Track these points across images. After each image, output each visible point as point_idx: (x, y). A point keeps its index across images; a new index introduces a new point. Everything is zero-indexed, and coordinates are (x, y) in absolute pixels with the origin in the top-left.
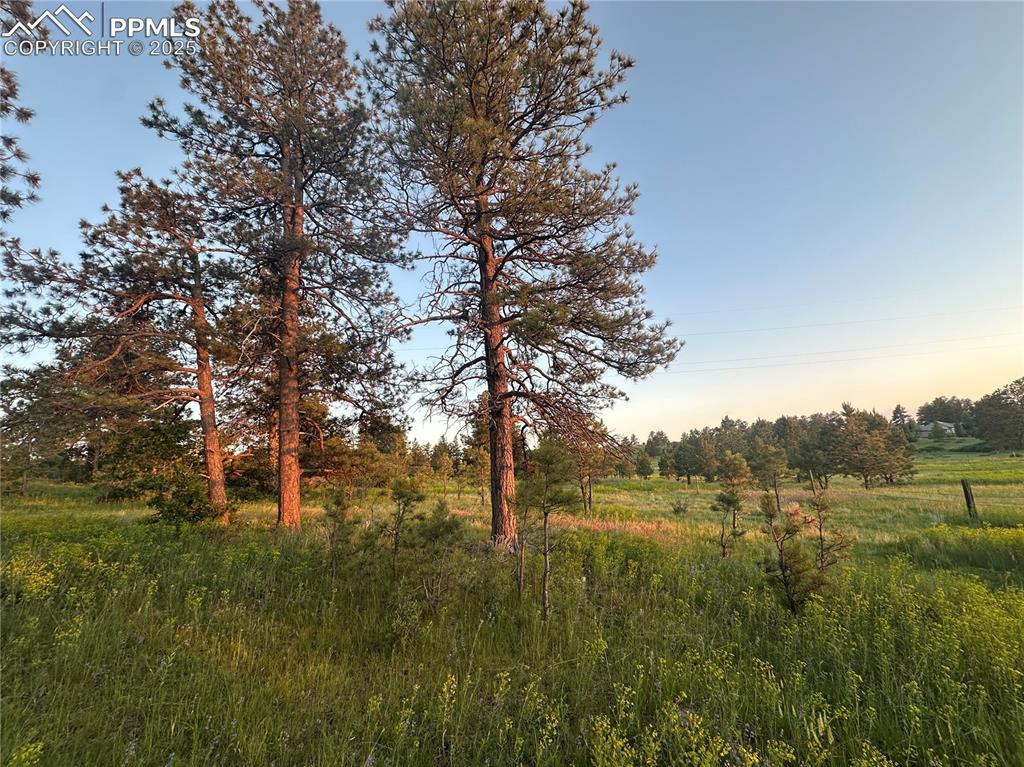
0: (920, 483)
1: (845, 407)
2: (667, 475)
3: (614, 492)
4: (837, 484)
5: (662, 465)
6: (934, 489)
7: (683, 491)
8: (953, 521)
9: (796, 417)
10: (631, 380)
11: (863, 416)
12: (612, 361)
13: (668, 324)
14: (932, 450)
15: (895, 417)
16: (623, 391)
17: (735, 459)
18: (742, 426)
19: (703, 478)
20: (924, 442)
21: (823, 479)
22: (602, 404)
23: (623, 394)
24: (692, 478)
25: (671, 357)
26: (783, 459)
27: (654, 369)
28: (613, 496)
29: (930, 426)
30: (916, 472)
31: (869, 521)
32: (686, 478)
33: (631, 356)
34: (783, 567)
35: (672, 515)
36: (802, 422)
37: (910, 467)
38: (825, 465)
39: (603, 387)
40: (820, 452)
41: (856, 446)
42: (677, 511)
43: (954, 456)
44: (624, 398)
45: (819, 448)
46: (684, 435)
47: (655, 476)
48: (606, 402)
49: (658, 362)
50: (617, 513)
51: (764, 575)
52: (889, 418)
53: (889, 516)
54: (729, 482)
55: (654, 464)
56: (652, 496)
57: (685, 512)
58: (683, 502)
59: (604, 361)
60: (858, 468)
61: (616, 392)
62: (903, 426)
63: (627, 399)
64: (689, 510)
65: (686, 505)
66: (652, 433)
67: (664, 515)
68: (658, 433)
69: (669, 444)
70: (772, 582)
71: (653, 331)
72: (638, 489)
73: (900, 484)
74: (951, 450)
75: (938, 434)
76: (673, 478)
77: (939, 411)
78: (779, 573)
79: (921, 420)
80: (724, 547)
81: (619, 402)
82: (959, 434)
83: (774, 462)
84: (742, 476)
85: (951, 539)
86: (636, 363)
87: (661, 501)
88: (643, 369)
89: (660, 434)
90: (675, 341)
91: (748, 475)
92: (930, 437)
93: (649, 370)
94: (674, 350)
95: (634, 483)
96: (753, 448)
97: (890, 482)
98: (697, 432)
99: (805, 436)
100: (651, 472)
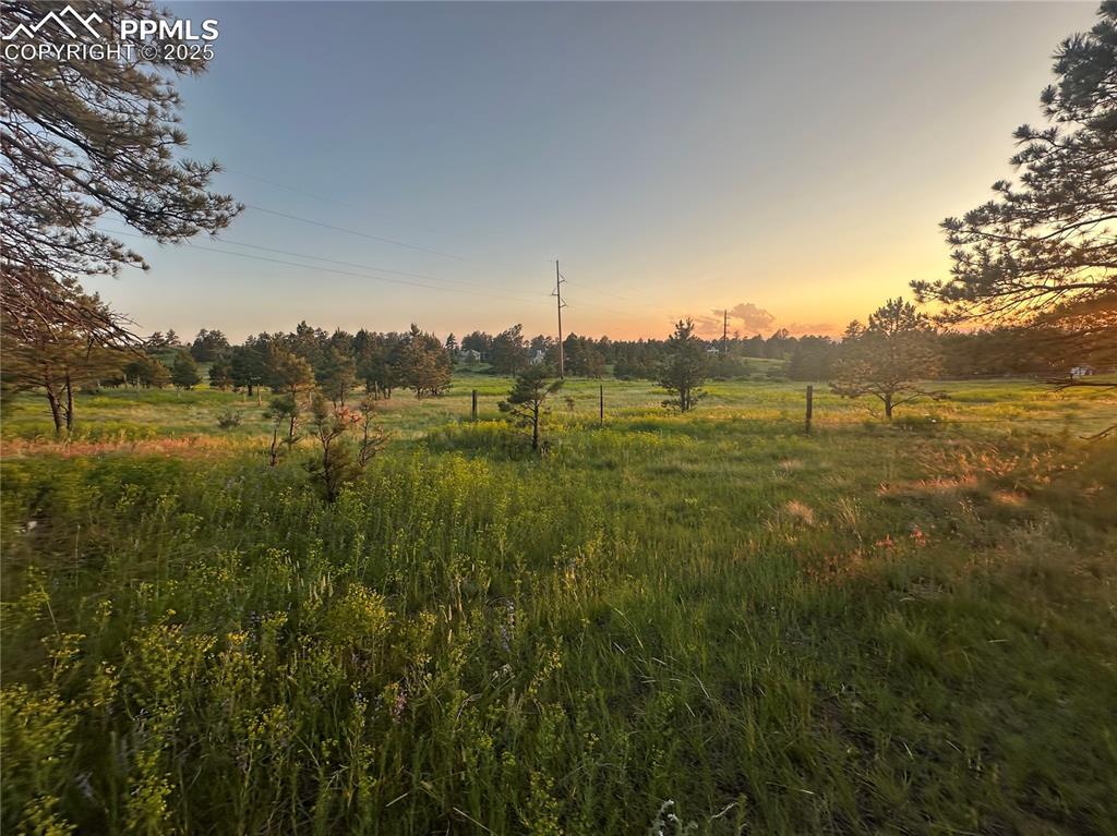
0: (453, 395)
1: (413, 327)
2: (221, 385)
3: (130, 406)
4: (399, 395)
5: (213, 373)
6: (459, 399)
7: (240, 404)
8: (462, 419)
9: (375, 333)
10: (152, 241)
11: (426, 338)
12: (113, 198)
13: (214, 167)
14: (466, 371)
15: (448, 343)
16: (137, 252)
17: (300, 363)
18: (322, 336)
19: (269, 389)
20: (462, 365)
21: (387, 390)
22: (93, 266)
23: (137, 259)
24: (255, 389)
25: (221, 221)
26: (353, 369)
27: (194, 232)
28: (123, 412)
29: (466, 354)
30: (452, 386)
31: (412, 423)
32: (246, 389)
33: (152, 200)
34: (327, 464)
35: (217, 429)
36: (380, 339)
37: (449, 382)
38: (391, 378)
39: (93, 238)
40: (387, 366)
41: (415, 362)
42: (224, 425)
43: (477, 376)
44: (139, 264)
45: (388, 363)
46: (250, 338)
47: (204, 386)
48: (102, 263)
49: (201, 222)
50: (123, 432)
51: (308, 475)
52: (443, 342)
53: (427, 418)
54: (290, 388)
55: (203, 372)
56: (194, 410)
57: (235, 424)
58: (234, 414)
59: (95, 193)
60: (416, 382)
61: (123, 251)
62: (451, 350)
63: (145, 268)
64: (242, 422)
65: (238, 418)
66: (203, 332)
67: (204, 430)
68: (213, 333)
69: (228, 348)
70: (314, 480)
71: (189, 170)
72: (170, 402)
73: (441, 396)
74: (476, 372)
75: (470, 360)
76: (229, 390)
77: (474, 342)
78: (322, 470)
79: (463, 347)
80: (274, 456)
81: (129, 270)
82: (482, 361)
83: (343, 372)
84: (305, 382)
85: (458, 432)
86: (161, 212)
87: (206, 415)
88: (175, 228)
89: (217, 334)
90: (229, 199)
91: (312, 380)
92: (466, 361)
93: (186, 232)
94: (226, 213)
95: (168, 395)
96: (329, 359)
97: (435, 394)
98: (266, 336)
99: (379, 351)
100: (198, 381)
